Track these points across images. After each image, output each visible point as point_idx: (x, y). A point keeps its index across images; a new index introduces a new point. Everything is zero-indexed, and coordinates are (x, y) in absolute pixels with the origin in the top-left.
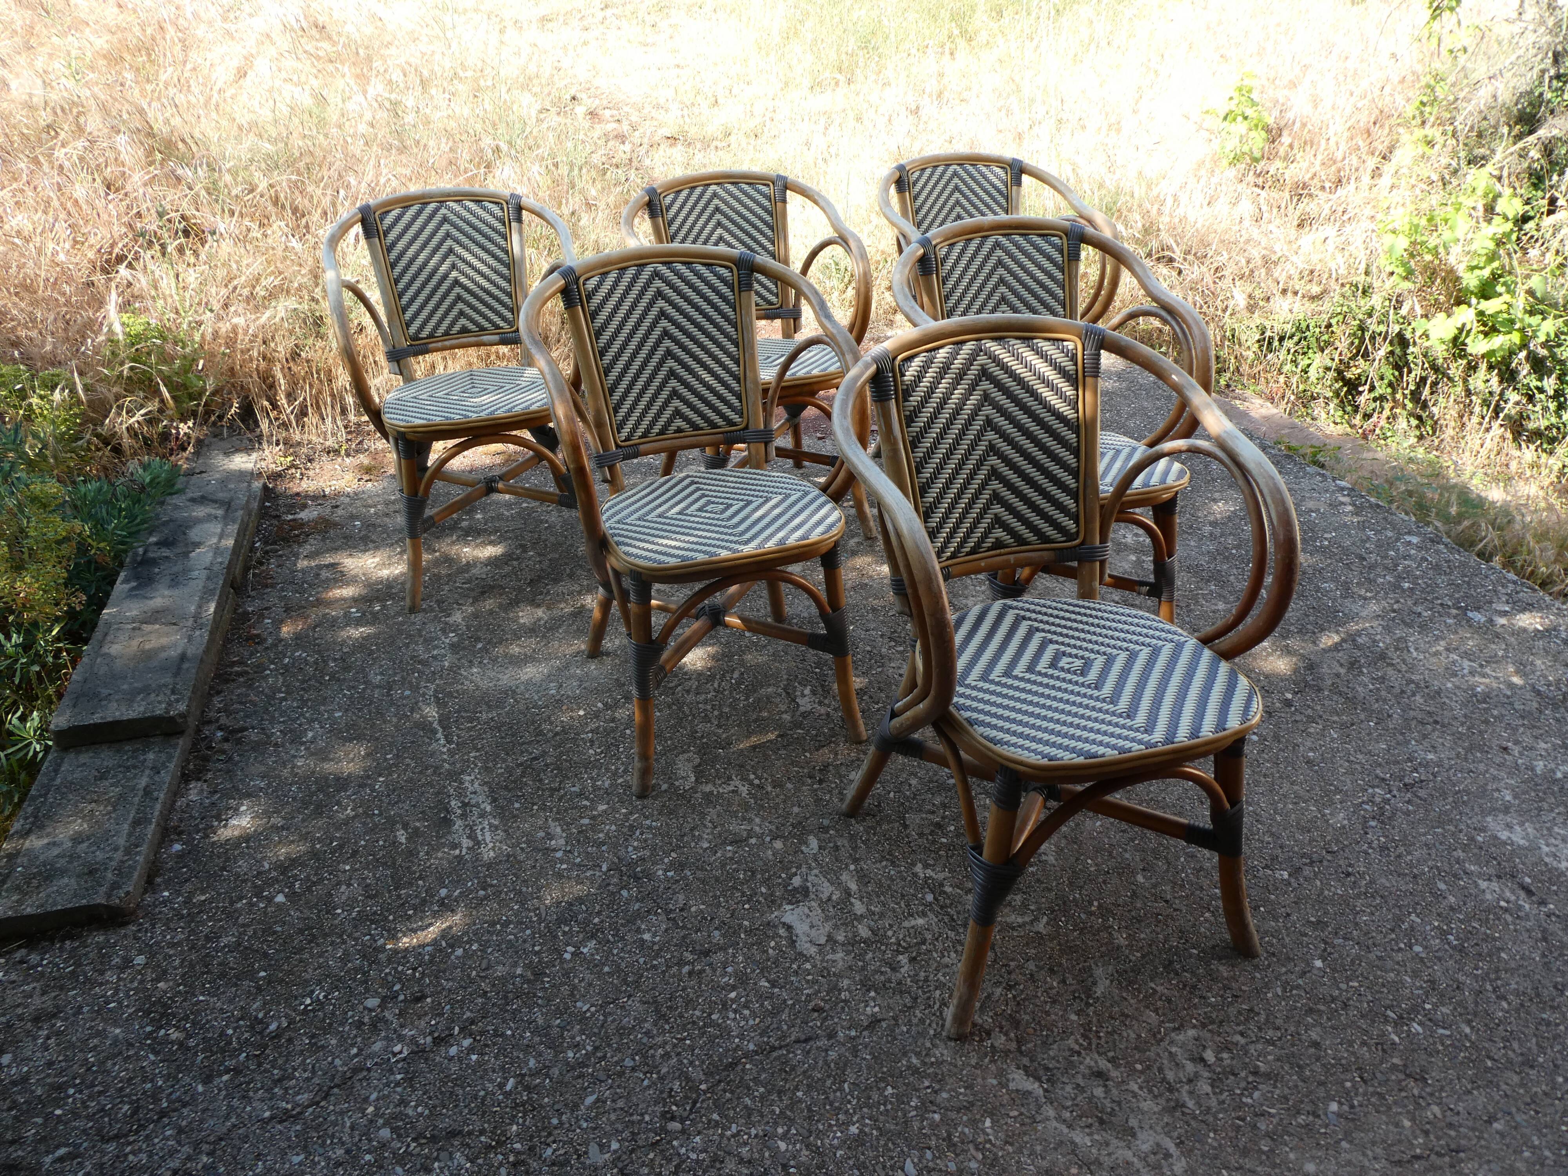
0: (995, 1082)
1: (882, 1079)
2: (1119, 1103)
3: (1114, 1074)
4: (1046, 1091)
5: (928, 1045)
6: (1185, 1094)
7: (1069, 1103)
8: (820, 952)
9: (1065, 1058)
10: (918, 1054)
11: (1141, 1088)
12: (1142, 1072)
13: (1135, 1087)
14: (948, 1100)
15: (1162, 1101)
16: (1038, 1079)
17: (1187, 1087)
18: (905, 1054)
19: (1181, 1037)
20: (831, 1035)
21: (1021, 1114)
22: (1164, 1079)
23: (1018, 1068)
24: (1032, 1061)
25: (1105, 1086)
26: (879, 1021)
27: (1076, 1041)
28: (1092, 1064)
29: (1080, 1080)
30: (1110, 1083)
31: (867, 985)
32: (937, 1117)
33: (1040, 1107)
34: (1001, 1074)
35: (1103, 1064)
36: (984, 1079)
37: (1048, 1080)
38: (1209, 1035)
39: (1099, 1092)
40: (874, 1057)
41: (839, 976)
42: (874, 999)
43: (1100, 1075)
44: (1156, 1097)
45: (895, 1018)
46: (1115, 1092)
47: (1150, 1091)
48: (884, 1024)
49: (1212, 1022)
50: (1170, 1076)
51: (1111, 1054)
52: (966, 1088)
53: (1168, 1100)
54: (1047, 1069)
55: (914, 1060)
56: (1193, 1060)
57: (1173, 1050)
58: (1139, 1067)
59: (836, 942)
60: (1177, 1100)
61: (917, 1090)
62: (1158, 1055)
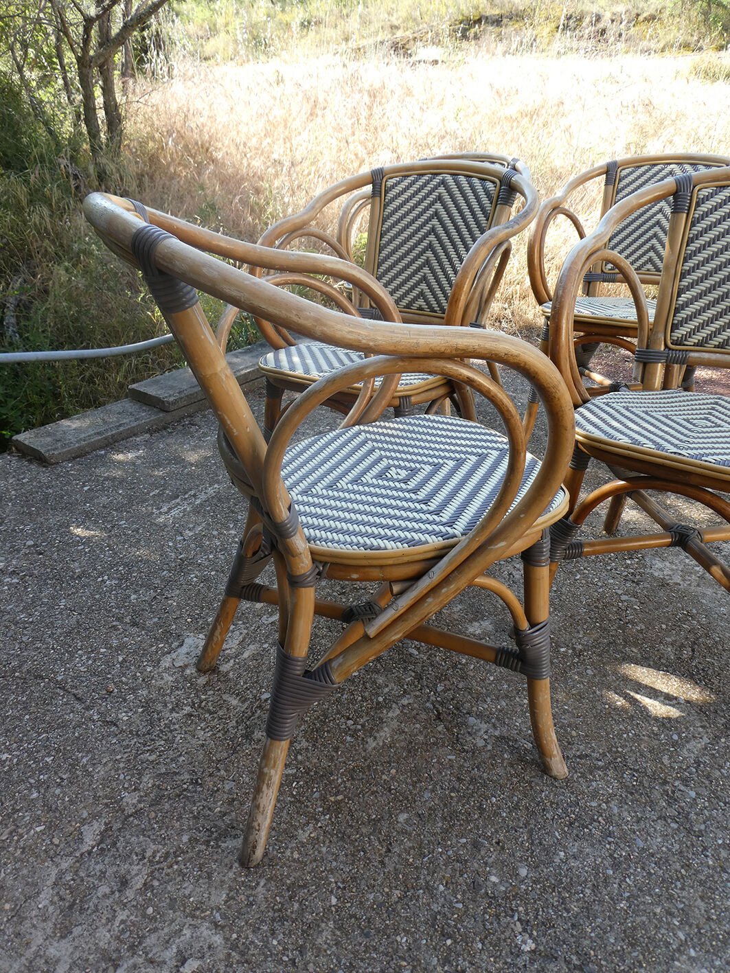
0: (85, 814)
1: (58, 751)
2: (96, 910)
3: (130, 894)
4: (90, 853)
5: (104, 761)
6: (131, 962)
7: (82, 874)
8: (167, 669)
9: (131, 851)
10: (93, 758)
11: (123, 922)
12: (144, 916)
13: (122, 916)
14: (54, 795)
15: (114, 945)
16: (101, 841)
17: (141, 960)
18: (88, 752)
19: (206, 933)
20: (88, 708)
21: (57, 846)
22: (144, 937)
23: (106, 824)
24: (119, 830)
25: (113, 893)
26: (115, 725)
27: (155, 853)
28: (133, 873)
29: (110, 871)
30: (117, 894)
31: (147, 705)
32: (35, 795)
33: (70, 854)
34: (95, 816)
35: (138, 883)
36: (85, 807)
37: (102, 849)
38: (222, 956)
39: (104, 889)
40: (78, 738)
41: (149, 686)
42: (136, 712)
43: (124, 883)
44: (118, 938)
45: (122, 731)
46: (108, 902)
47: (123, 932)
48: (113, 728)
49: (242, 954)
50: (151, 940)
51: (156, 883)
52: (70, 801)
53: (117, 950)
54: (114, 844)
55: (85, 760)
56: (179, 952)
57: (185, 932)
58: (150, 910)
59: (183, 671)
60: (120, 958)
61: (56, 773)
62: (173, 921)
